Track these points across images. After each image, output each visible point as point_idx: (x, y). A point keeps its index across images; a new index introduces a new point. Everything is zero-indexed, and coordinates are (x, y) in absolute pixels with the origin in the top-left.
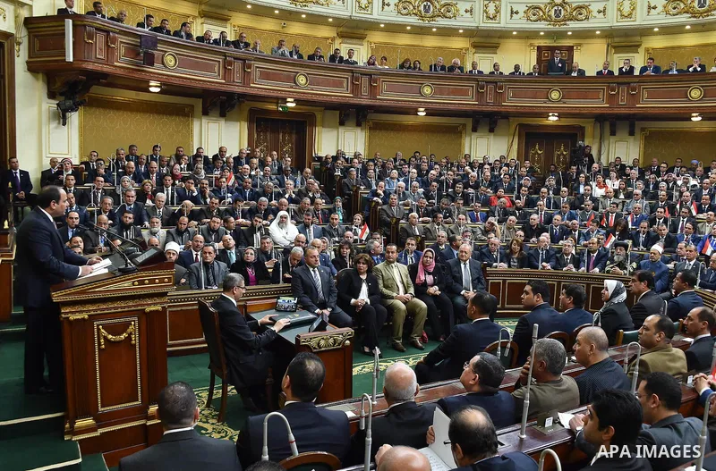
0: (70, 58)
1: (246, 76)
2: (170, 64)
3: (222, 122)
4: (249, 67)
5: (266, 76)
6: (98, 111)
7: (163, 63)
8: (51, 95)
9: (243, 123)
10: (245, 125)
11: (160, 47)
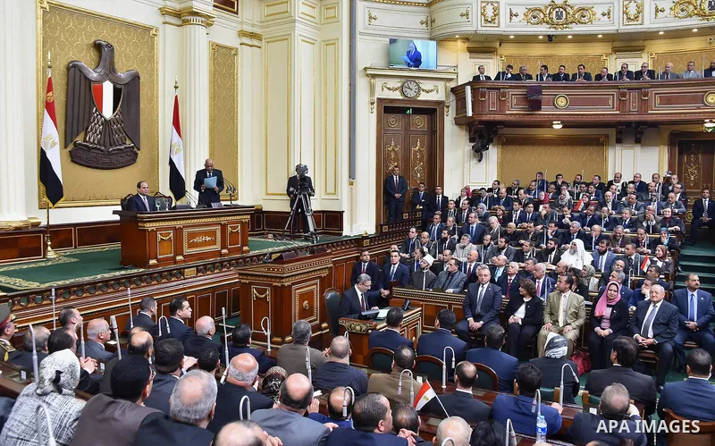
0: (470, 113)
1: (644, 105)
2: (560, 105)
3: (638, 149)
4: (646, 95)
5: (668, 100)
6: (513, 148)
7: (554, 105)
8: (471, 140)
9: (662, 147)
10: (666, 149)
11: (545, 92)
